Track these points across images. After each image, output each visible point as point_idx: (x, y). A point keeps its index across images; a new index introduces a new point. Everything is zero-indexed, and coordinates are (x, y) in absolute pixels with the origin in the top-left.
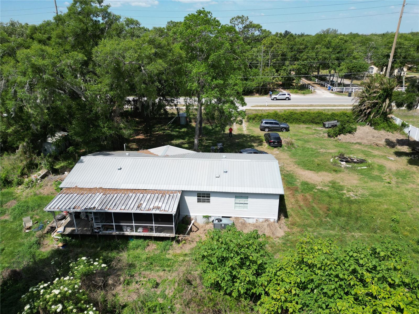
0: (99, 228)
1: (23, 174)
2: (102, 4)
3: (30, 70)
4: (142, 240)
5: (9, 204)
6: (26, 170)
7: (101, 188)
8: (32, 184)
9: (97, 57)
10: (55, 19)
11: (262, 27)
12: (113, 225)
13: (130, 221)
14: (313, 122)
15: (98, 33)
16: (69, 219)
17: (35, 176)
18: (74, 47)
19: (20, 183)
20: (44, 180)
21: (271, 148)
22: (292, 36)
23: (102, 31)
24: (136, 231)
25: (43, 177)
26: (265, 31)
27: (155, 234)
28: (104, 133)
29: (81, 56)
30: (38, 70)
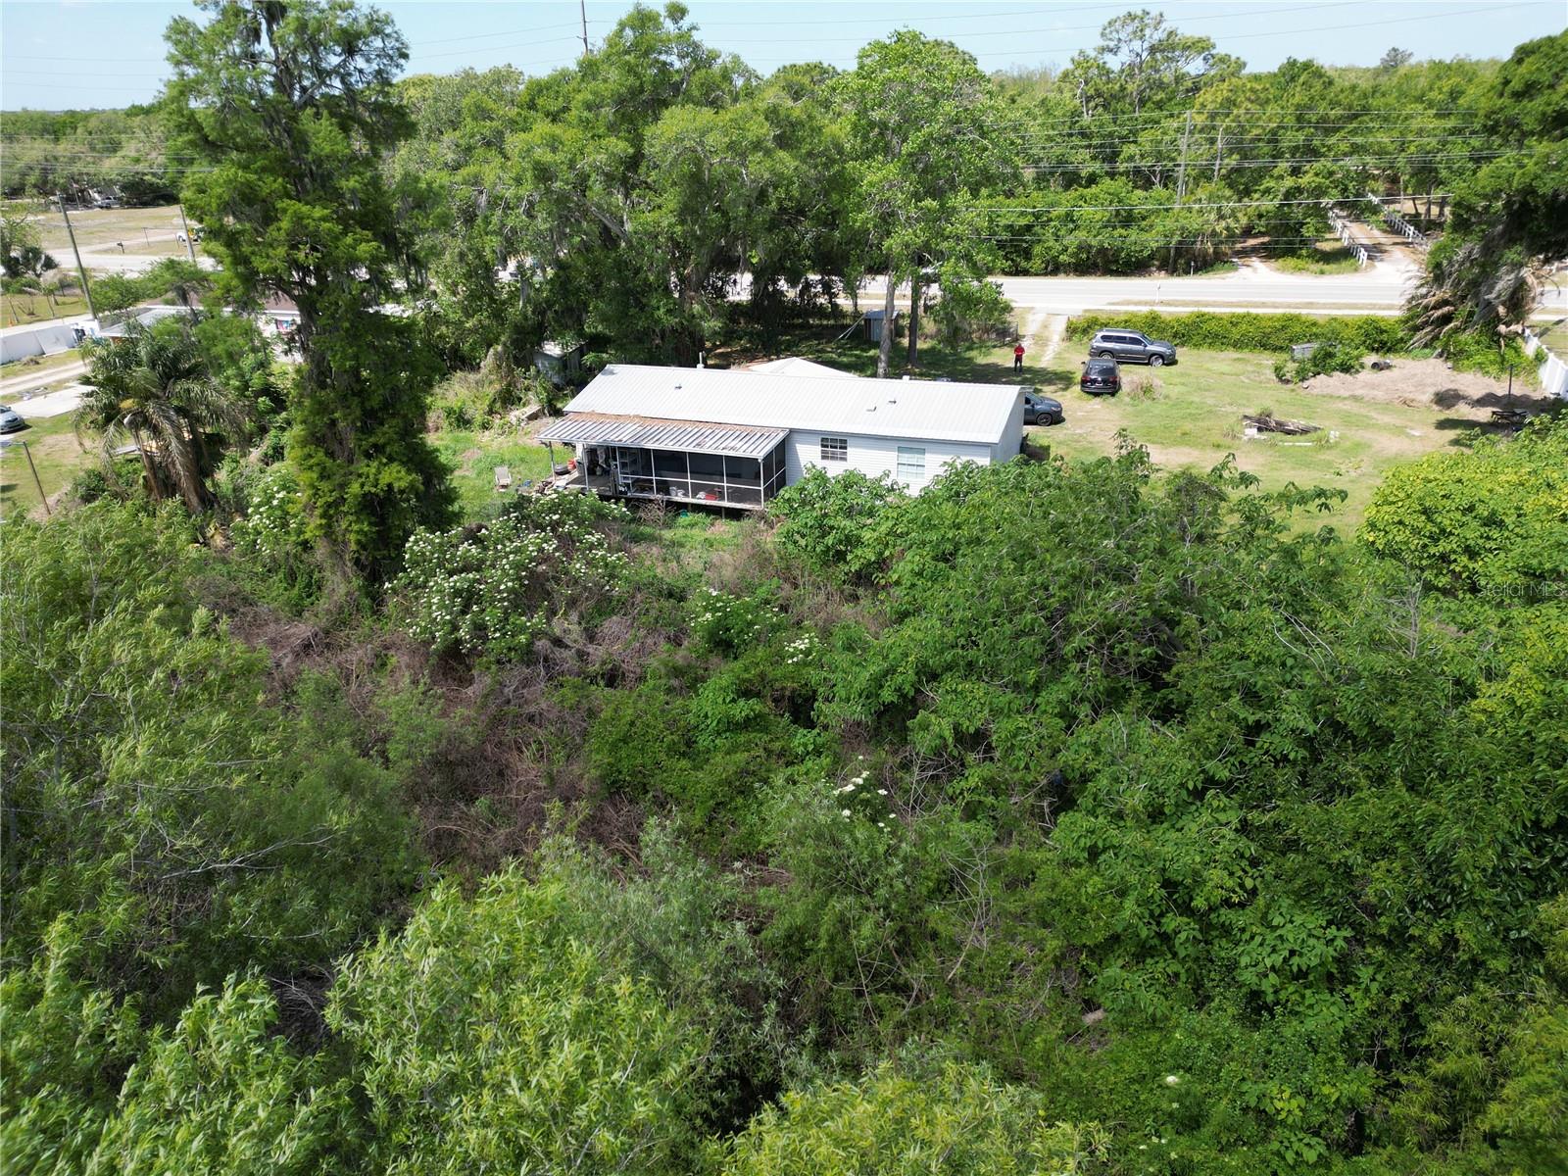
0: (628, 485)
1: (491, 412)
2: (681, 22)
3: (529, 174)
4: (702, 515)
5: (468, 454)
6: (498, 405)
7: (637, 416)
8: (508, 430)
9: (652, 146)
10: (581, 64)
11: (1214, 47)
12: (651, 481)
13: (682, 471)
14: (1264, 346)
15: (666, 94)
16: (576, 474)
17: (516, 414)
18: (612, 128)
19: (485, 427)
20: (532, 423)
21: (1085, 396)
22: (1321, 76)
23: (676, 88)
24: (694, 497)
25: (533, 417)
26: (1224, 60)
27: (726, 504)
28: (658, 321)
29: (620, 146)
30: (544, 174)
